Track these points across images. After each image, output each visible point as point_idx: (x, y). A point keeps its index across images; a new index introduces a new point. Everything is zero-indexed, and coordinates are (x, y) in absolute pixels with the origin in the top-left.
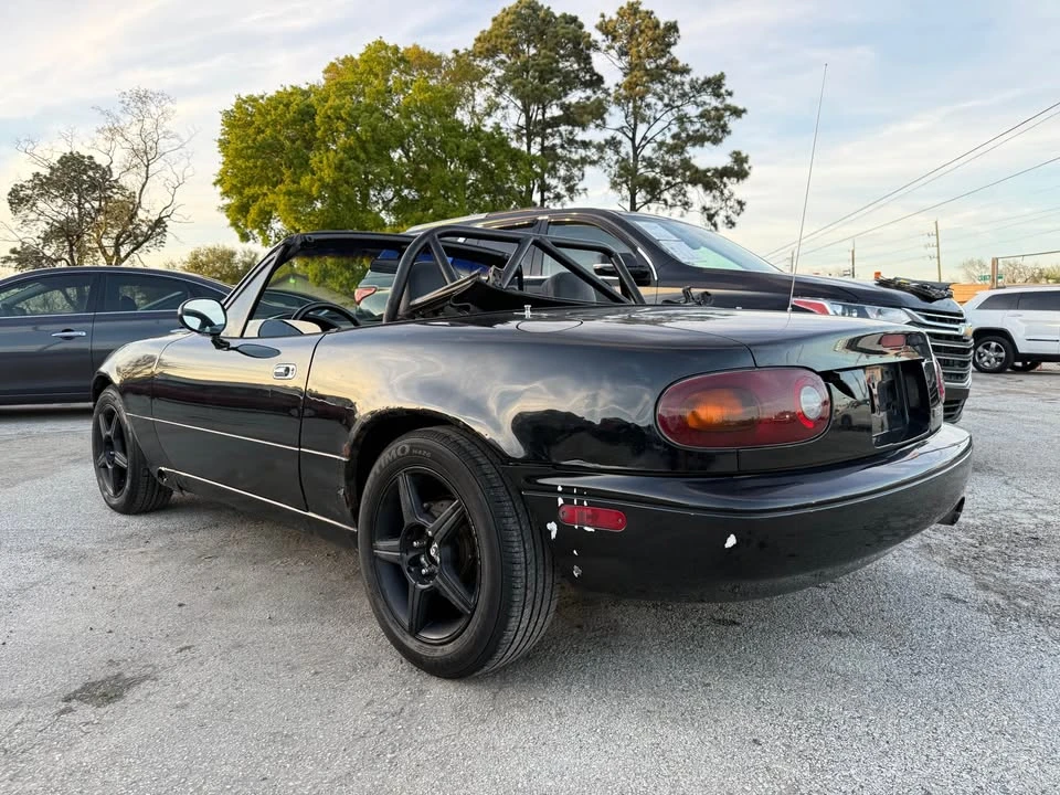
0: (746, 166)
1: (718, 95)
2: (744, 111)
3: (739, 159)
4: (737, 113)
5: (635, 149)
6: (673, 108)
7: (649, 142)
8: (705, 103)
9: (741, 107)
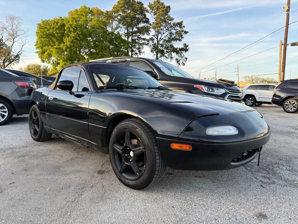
0: (188, 48)
1: (181, 27)
2: (188, 32)
3: (186, 46)
4: (186, 32)
5: (158, 41)
6: (169, 30)
7: (162, 40)
8: (177, 29)
9: (187, 31)
